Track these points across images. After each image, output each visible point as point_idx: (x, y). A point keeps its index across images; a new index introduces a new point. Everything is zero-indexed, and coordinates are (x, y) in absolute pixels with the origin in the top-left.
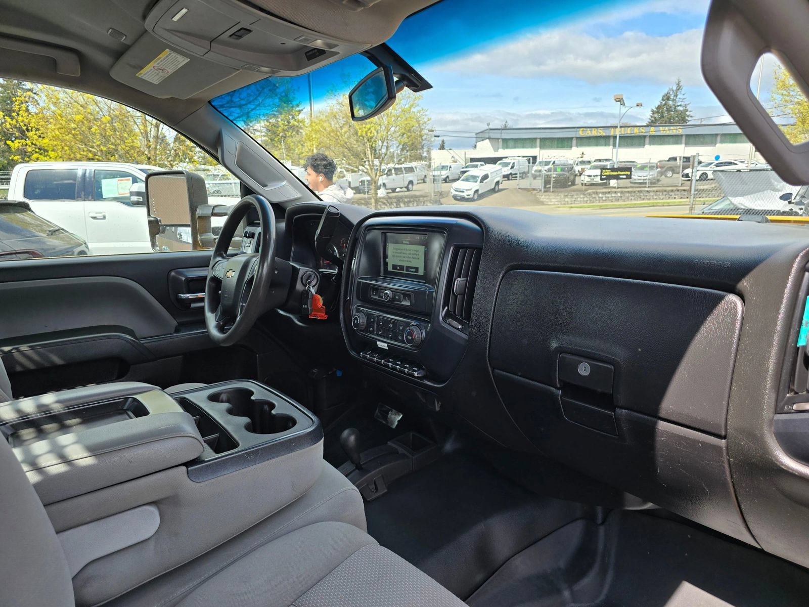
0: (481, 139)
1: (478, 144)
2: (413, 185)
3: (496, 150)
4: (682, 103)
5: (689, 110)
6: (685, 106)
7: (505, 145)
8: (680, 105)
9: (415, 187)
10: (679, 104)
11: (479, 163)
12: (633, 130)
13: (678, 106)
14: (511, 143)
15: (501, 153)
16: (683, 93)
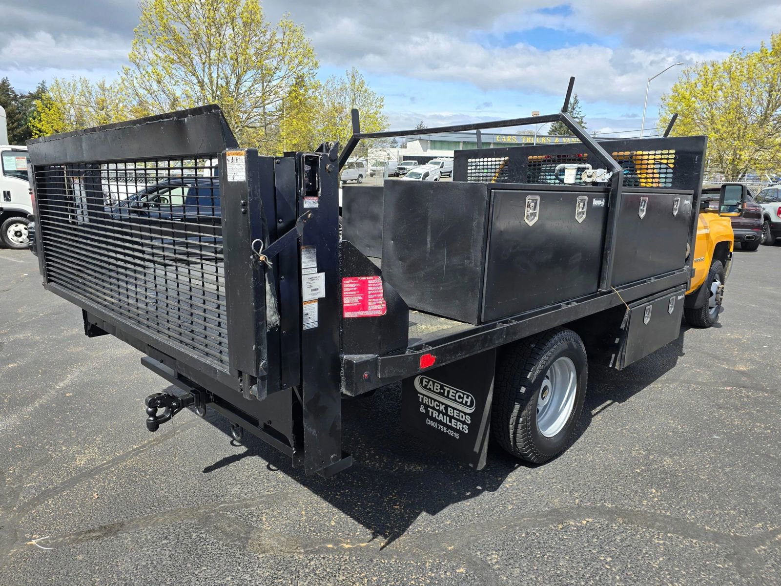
0: (411, 140)
1: (409, 144)
2: (362, 178)
3: (425, 150)
4: (579, 116)
5: (584, 122)
6: (582, 118)
7: (433, 147)
8: (577, 117)
9: (364, 180)
10: (575, 116)
11: (413, 161)
12: (541, 140)
13: (575, 118)
14: (438, 145)
15: (430, 153)
16: (579, 106)
